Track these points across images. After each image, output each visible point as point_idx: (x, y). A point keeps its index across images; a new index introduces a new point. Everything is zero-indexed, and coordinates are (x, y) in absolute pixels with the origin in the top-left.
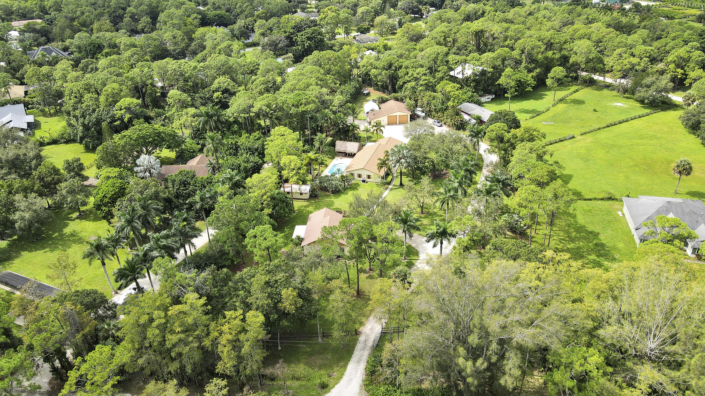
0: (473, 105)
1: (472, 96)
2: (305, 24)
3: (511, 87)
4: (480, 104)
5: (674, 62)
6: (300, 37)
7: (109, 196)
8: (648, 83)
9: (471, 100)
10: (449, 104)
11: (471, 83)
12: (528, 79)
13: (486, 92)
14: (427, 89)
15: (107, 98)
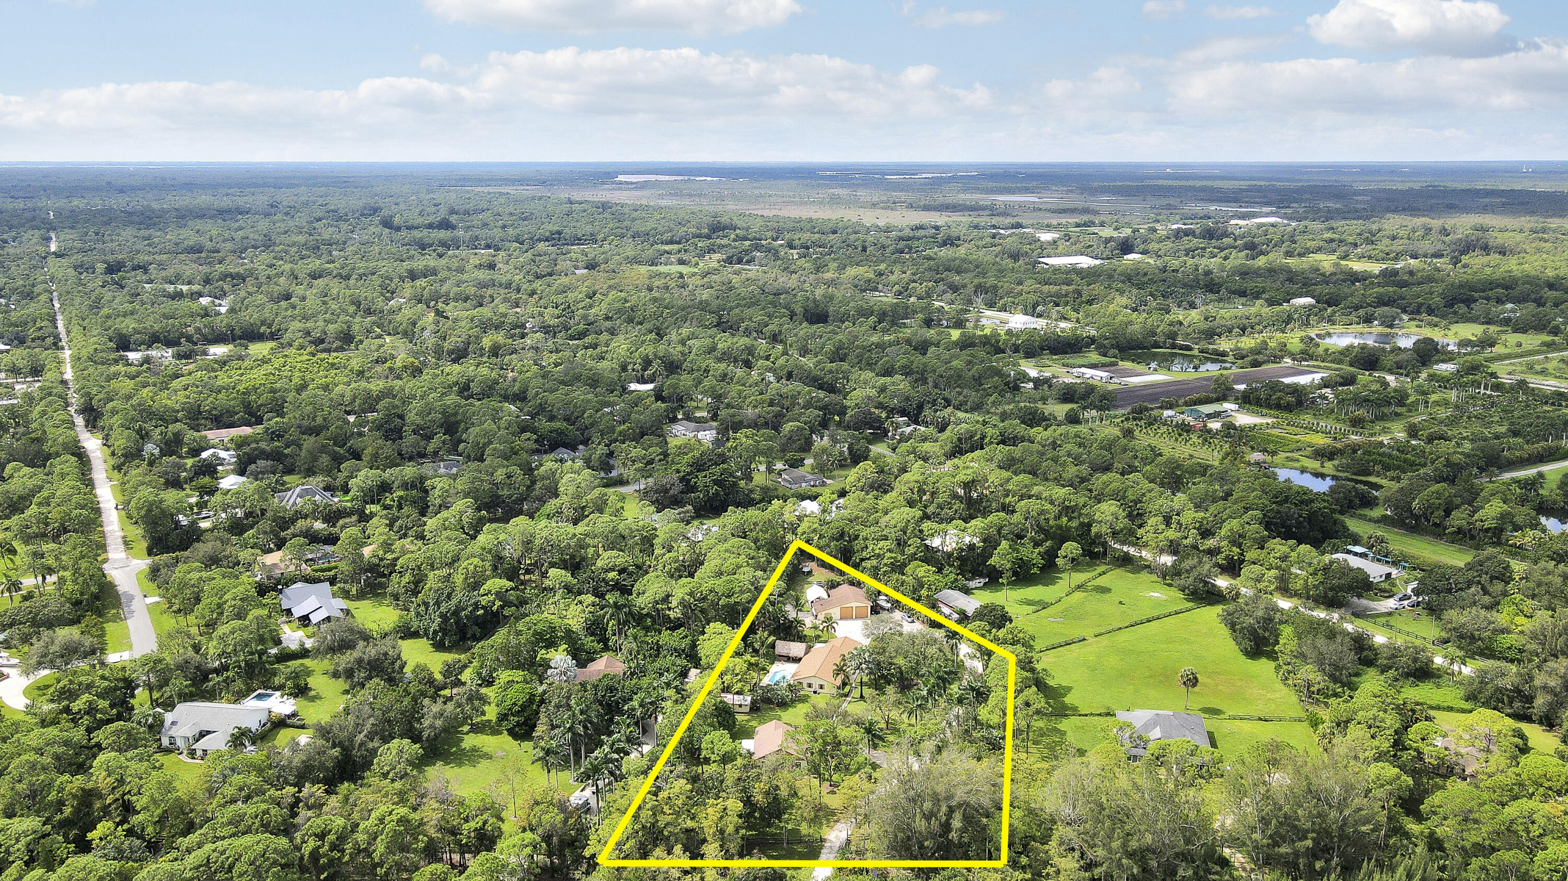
0: (956, 594)
1: (956, 580)
2: (710, 460)
3: (1008, 570)
4: (967, 591)
5: (1230, 537)
6: (702, 480)
7: (519, 703)
9: (954, 586)
10: (922, 592)
11: (954, 561)
12: (1034, 557)
13: (976, 574)
14: (893, 570)
15: (466, 579)
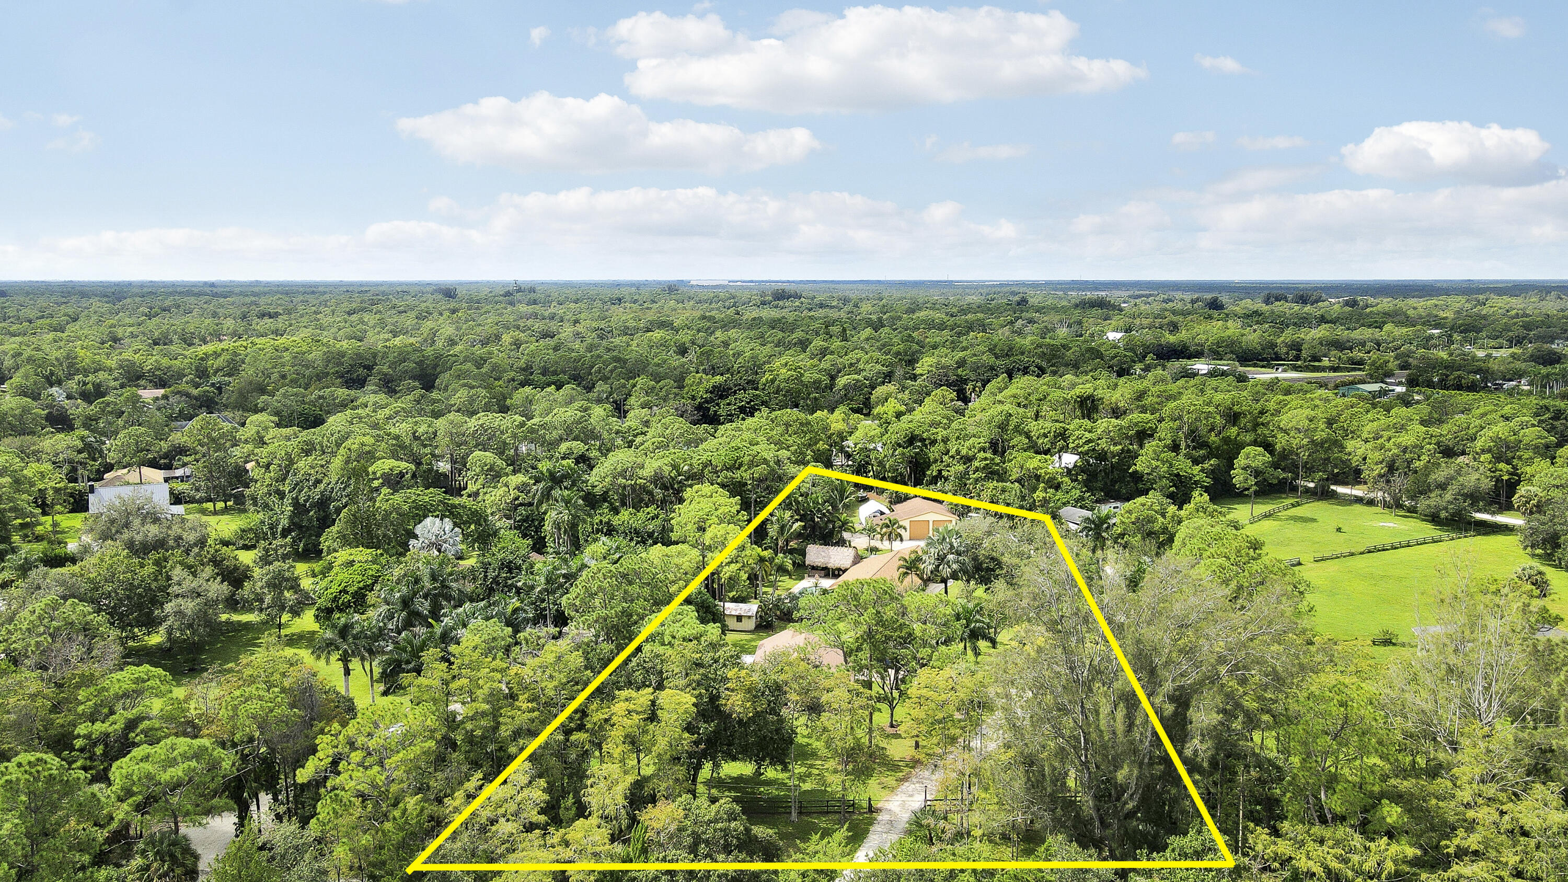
1: (1082, 498)
2: (735, 386)
3: (1161, 478)
5: (1490, 451)
6: (724, 408)
7: (351, 590)
8: (1442, 479)
10: (1035, 496)
11: (1077, 474)
12: (1195, 472)
13: (1110, 494)
14: (987, 478)
15: (347, 462)
